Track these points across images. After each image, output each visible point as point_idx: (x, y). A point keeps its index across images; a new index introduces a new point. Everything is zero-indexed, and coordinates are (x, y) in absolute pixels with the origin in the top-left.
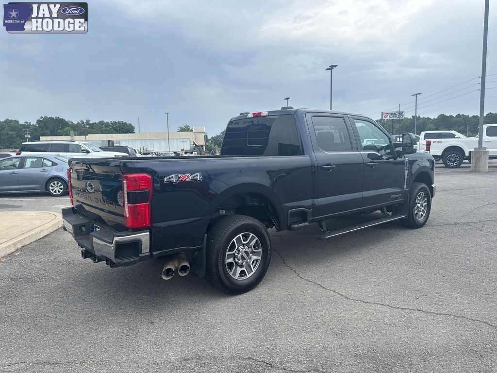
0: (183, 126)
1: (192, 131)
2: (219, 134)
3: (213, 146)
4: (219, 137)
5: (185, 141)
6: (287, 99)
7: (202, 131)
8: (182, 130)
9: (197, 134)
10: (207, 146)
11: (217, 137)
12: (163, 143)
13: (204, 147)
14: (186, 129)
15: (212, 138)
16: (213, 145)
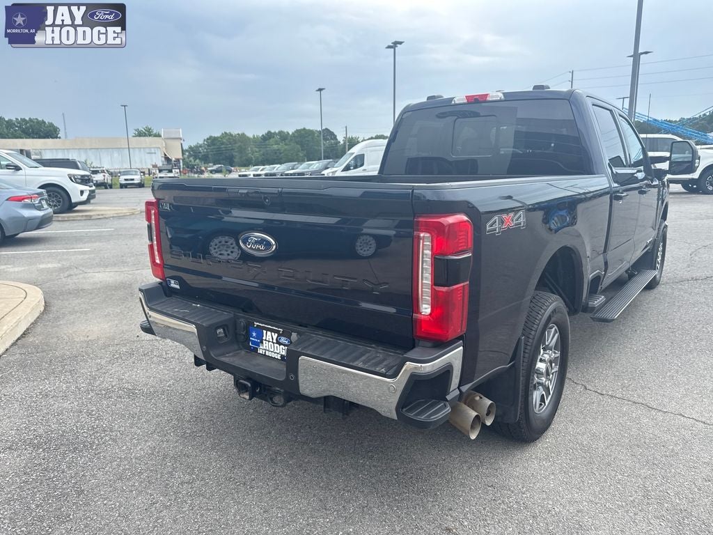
0: (141, 129)
1: (159, 136)
2: (201, 142)
3: (193, 161)
4: (201, 146)
5: (153, 151)
6: (320, 90)
7: (177, 137)
8: (140, 134)
9: (169, 142)
10: (183, 160)
11: (198, 147)
12: (116, 155)
13: (181, 161)
14: (148, 133)
15: (190, 147)
16: (191, 159)
